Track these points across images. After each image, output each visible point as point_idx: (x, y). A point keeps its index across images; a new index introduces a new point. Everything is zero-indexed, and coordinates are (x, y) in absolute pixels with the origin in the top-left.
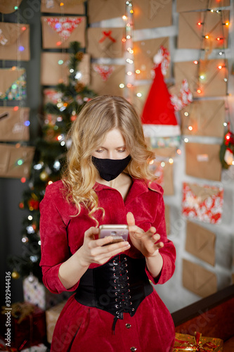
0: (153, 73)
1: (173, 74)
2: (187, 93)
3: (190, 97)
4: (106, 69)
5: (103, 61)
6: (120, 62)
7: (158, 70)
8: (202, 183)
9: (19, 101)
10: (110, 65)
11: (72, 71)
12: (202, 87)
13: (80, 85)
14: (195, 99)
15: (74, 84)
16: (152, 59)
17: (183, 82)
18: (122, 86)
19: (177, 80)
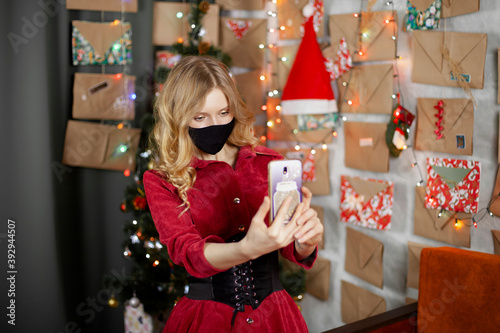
0: (302, 29)
1: (328, 32)
2: (346, 56)
3: (350, 62)
4: (241, 24)
5: (237, 14)
6: (260, 15)
7: (309, 25)
8: (366, 176)
9: (122, 66)
10: (246, 20)
11: (193, 26)
12: (364, 47)
13: (205, 45)
14: (357, 64)
15: (195, 43)
16: (301, 11)
17: (342, 42)
18: (261, 46)
19: (334, 39)
